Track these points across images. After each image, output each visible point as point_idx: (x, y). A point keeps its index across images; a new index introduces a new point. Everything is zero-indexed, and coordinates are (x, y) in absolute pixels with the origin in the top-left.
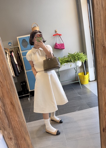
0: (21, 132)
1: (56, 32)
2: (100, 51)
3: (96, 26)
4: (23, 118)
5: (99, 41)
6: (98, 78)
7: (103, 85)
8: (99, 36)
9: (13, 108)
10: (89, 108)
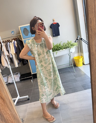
1: (53, 21)
9: (4, 102)
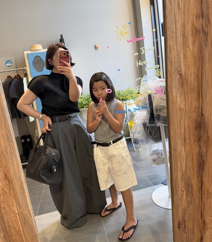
0: (21, 236)
2: (174, 82)
3: (168, 39)
4: (28, 207)
5: (173, 65)
6: (171, 129)
7: (179, 141)
8: (173, 55)
10: (151, 186)
